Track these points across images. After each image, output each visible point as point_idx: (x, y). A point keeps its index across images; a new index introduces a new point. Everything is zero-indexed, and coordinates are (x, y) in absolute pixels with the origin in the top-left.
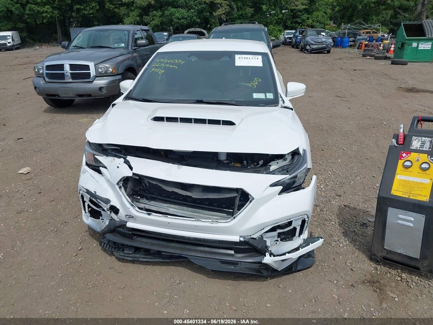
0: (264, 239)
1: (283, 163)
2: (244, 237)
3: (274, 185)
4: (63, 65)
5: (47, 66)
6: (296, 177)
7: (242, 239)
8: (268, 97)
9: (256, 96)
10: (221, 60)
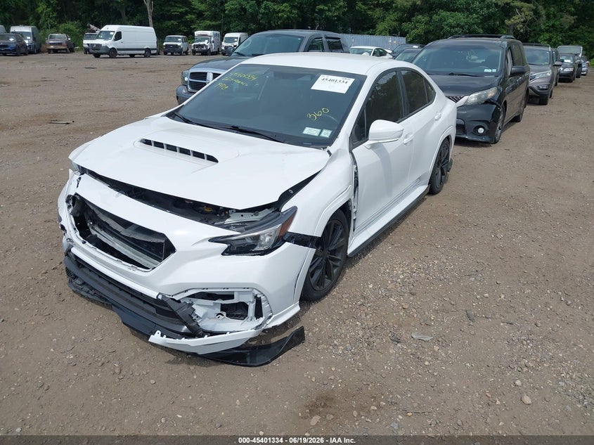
0: (194, 306)
1: (252, 217)
2: (163, 296)
3: (214, 240)
4: (206, 73)
5: (192, 73)
6: (257, 238)
7: (160, 297)
8: (323, 135)
9: (309, 131)
10: (299, 79)
